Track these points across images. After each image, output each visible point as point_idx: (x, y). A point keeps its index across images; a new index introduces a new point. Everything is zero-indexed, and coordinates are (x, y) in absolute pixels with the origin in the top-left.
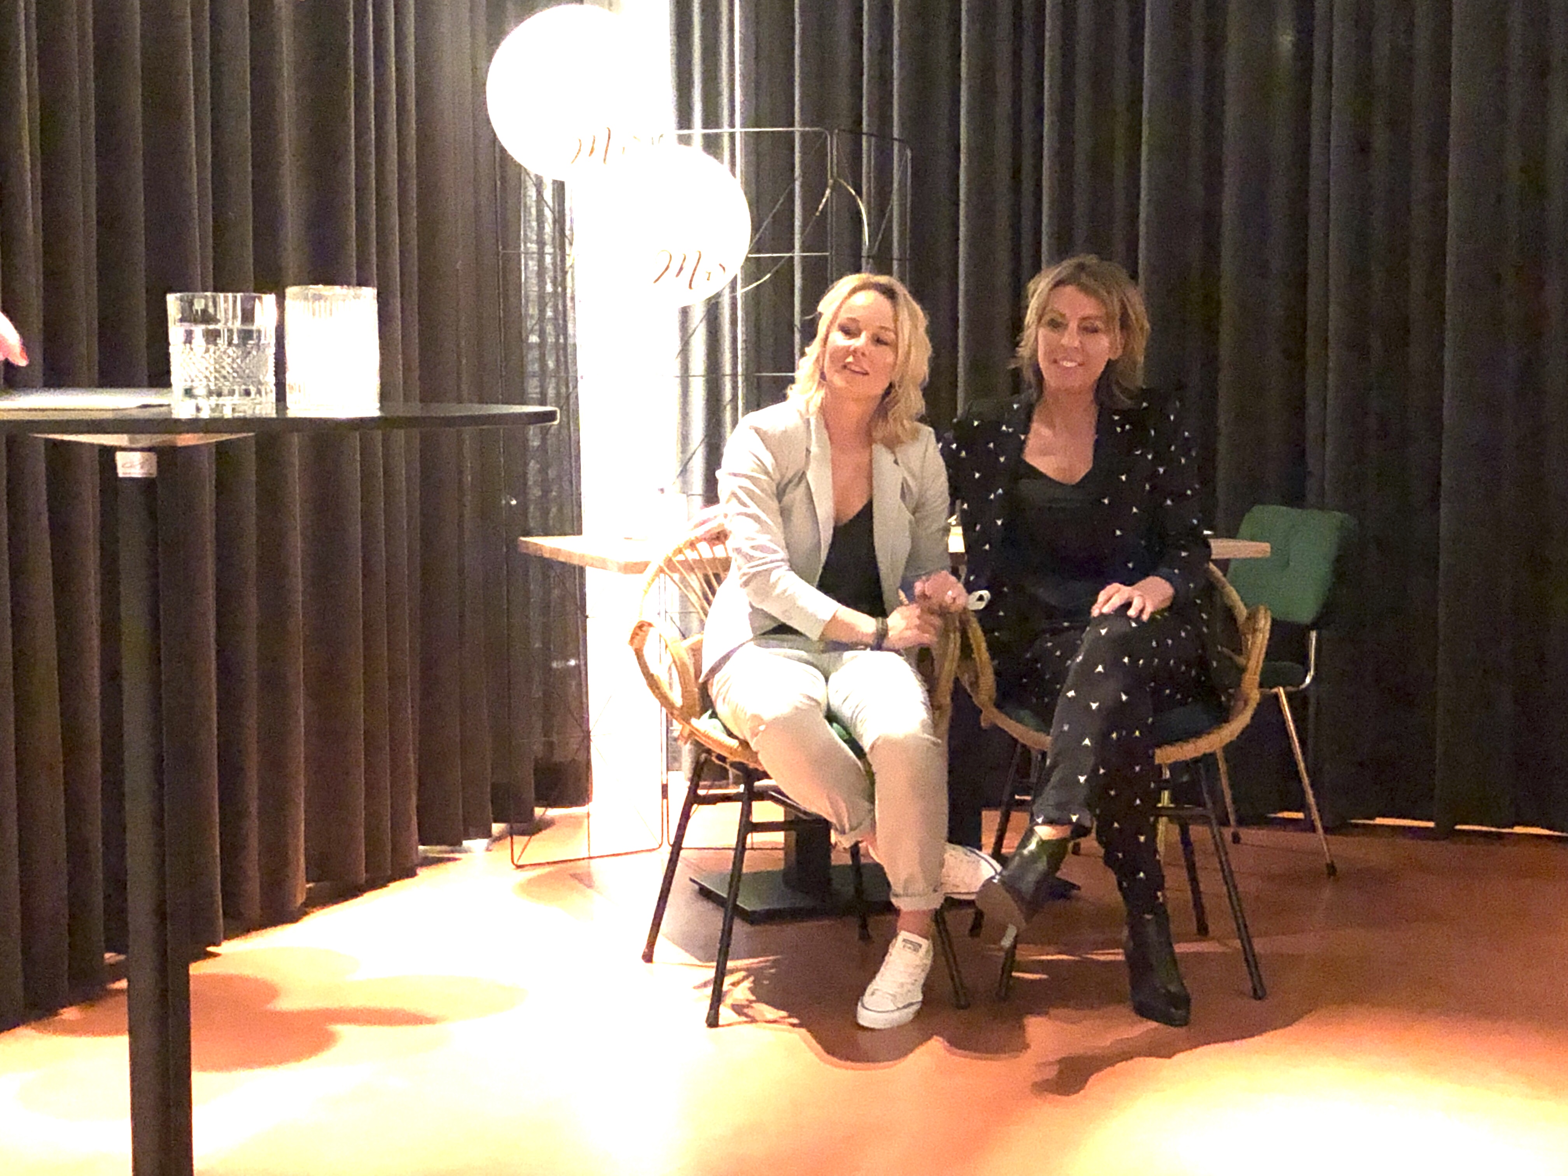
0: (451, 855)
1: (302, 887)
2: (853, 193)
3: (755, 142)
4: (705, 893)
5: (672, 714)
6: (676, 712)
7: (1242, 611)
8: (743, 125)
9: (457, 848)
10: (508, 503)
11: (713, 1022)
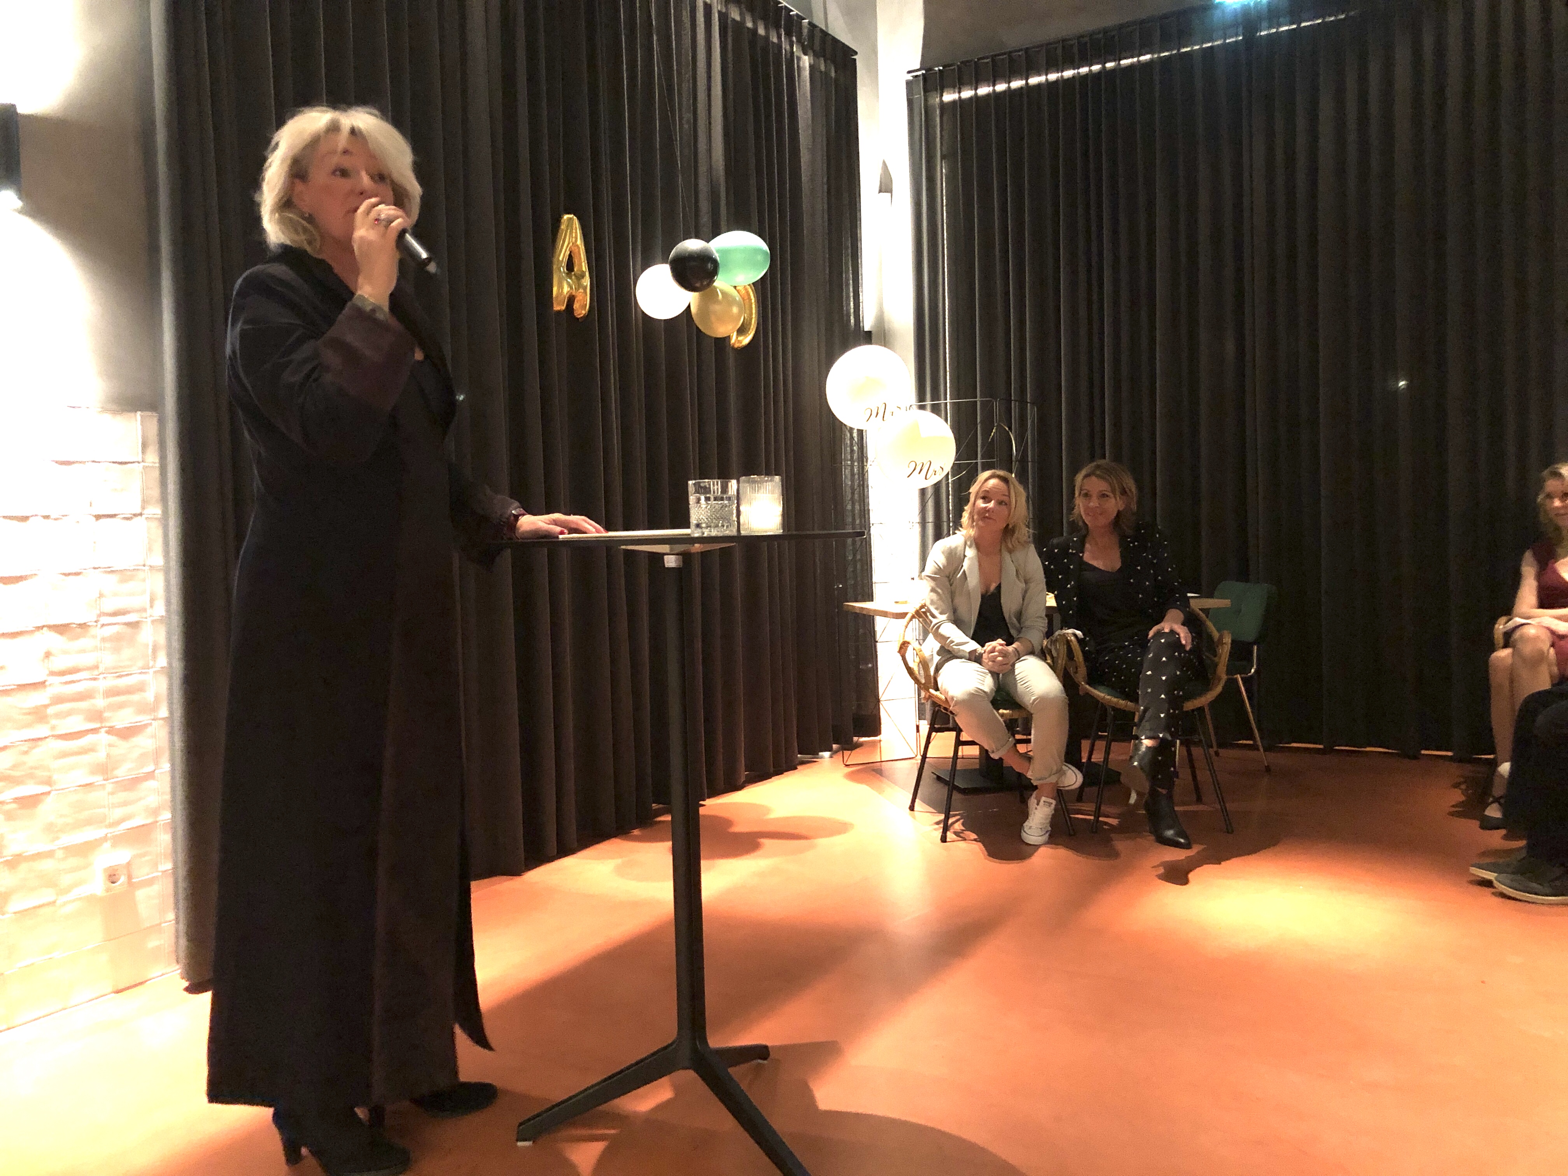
0: (815, 760)
1: (744, 774)
2: (1007, 429)
3: (956, 407)
4: (939, 778)
5: (920, 687)
6: (922, 686)
7: (1216, 635)
8: (951, 399)
9: (817, 756)
10: (838, 587)
11: (944, 839)
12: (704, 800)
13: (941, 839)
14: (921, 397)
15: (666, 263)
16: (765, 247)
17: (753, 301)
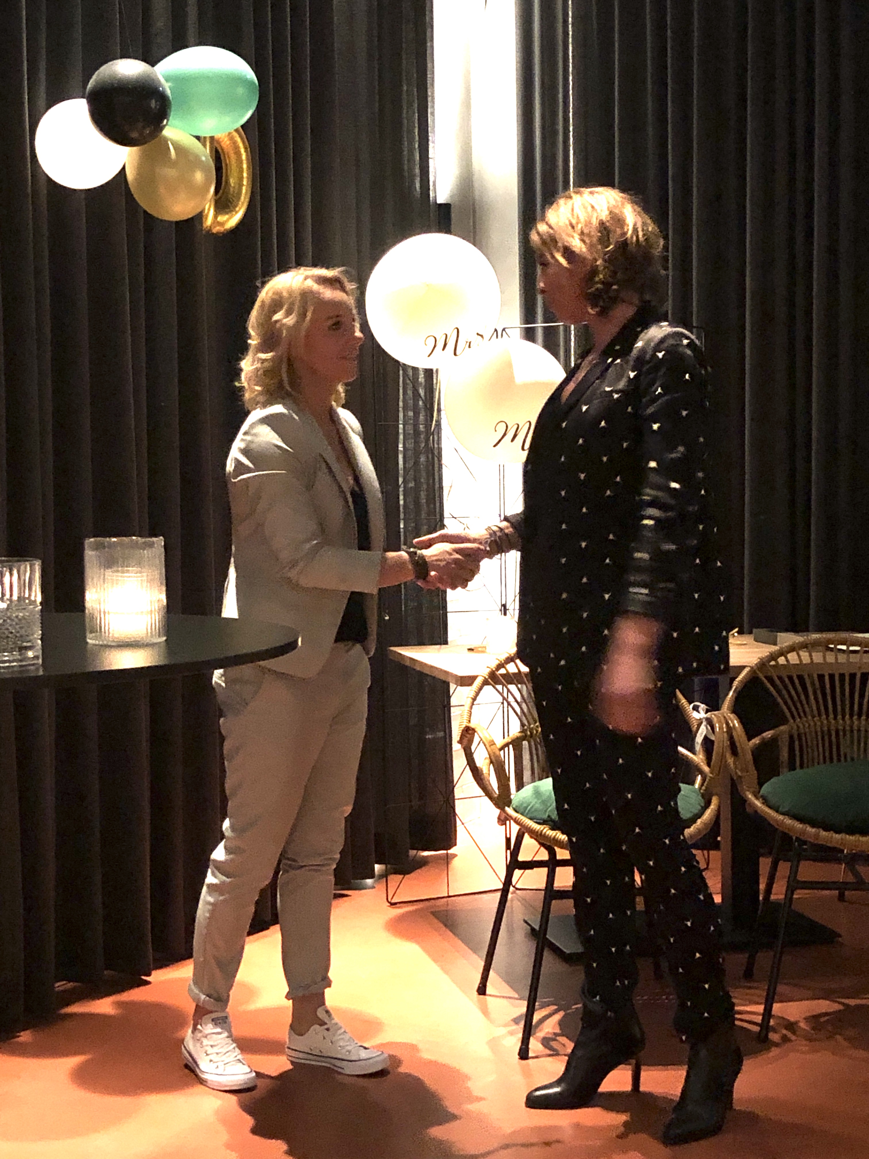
0: (342, 892)
11: (524, 1054)
12: (149, 975)
13: (519, 1054)
14: (529, 315)
15: (83, 98)
16: (250, 74)
17: (244, 157)
